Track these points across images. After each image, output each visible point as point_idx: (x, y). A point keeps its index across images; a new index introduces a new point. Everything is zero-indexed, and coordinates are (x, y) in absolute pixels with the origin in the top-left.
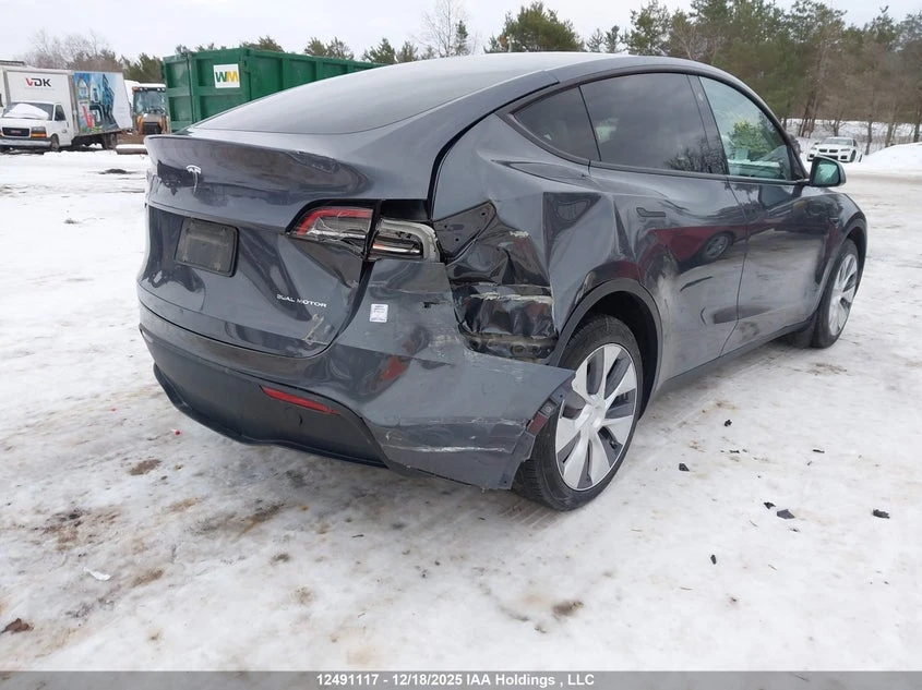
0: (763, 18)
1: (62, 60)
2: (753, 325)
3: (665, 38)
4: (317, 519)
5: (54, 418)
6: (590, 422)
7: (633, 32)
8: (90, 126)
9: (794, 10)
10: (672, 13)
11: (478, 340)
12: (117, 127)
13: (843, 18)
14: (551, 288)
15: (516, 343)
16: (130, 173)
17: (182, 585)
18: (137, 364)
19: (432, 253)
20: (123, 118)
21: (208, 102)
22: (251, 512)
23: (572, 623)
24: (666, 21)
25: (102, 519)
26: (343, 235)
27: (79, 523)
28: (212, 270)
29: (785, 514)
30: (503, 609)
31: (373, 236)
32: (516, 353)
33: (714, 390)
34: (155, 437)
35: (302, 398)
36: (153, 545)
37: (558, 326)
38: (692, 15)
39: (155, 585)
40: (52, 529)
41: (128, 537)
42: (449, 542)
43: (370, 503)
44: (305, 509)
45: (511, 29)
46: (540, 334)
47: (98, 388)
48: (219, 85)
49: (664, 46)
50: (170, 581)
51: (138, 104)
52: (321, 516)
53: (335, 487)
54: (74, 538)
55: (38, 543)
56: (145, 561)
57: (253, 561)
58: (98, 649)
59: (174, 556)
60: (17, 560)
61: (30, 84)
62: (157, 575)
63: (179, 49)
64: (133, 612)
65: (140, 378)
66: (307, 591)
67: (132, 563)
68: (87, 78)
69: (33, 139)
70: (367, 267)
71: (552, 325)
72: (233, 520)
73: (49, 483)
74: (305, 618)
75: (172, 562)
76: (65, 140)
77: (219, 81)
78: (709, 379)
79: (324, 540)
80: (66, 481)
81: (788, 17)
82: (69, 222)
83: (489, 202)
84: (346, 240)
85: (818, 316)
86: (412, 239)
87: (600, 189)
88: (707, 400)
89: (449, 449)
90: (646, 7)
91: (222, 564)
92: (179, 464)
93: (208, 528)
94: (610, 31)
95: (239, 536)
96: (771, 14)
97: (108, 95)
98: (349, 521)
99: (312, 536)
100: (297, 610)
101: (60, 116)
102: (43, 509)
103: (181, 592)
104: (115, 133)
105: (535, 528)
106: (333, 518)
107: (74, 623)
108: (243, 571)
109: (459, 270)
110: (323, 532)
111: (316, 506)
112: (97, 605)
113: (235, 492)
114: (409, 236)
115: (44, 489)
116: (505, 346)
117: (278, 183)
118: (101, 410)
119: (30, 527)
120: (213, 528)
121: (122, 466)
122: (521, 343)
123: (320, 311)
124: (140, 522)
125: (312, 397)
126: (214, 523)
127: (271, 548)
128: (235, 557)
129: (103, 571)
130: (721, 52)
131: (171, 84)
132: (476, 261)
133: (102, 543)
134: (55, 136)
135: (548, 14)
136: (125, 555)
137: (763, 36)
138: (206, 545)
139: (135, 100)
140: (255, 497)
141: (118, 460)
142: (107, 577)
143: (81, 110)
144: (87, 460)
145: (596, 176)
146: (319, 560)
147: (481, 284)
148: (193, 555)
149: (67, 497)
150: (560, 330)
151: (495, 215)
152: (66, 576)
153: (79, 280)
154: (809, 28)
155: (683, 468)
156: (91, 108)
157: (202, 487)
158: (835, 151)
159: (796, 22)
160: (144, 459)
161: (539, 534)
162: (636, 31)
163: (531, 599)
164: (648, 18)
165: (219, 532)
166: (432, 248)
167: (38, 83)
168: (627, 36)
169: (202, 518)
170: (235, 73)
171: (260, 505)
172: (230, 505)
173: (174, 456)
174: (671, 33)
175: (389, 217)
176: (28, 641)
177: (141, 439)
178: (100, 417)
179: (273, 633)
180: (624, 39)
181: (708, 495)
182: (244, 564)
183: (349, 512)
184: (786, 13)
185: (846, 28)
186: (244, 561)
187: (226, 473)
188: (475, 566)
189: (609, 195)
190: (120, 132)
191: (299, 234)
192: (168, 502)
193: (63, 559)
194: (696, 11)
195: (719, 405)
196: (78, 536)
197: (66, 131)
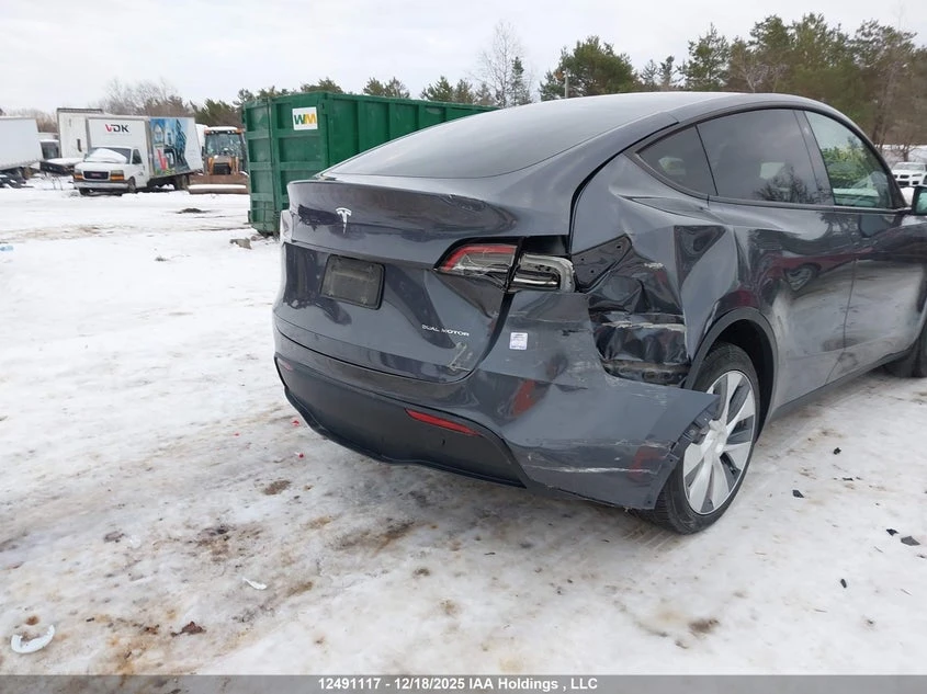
0: (827, 44)
1: (133, 106)
2: (851, 355)
3: (725, 67)
4: (447, 536)
5: (183, 442)
6: (713, 448)
7: (690, 62)
8: (164, 168)
9: (859, 35)
10: (731, 42)
11: (610, 366)
12: (188, 168)
13: (913, 41)
14: (684, 317)
15: (648, 370)
16: (204, 212)
17: (335, 595)
18: (249, 392)
19: (567, 284)
20: (194, 161)
21: (286, 143)
22: (383, 530)
23: (710, 639)
24: (726, 50)
25: (248, 534)
26: (486, 270)
27: (228, 538)
28: (359, 304)
29: (909, 541)
30: (641, 626)
31: (515, 270)
32: (648, 377)
33: (817, 419)
34: (280, 459)
35: (445, 420)
36: (299, 559)
37: (691, 352)
38: (752, 43)
39: (307, 595)
40: (204, 542)
41: (276, 552)
42: (577, 562)
43: (495, 522)
44: (434, 527)
45: (567, 63)
46: (672, 360)
47: (217, 414)
48: (297, 127)
49: (723, 75)
50: (322, 591)
51: (209, 147)
52: (451, 534)
53: (458, 507)
54: (226, 551)
55: (195, 555)
56: (296, 573)
57: (395, 574)
58: (271, 650)
59: (319, 570)
60: (179, 570)
61: (109, 130)
62: (307, 586)
63: (241, 93)
64: (294, 618)
65: (255, 405)
66: (451, 603)
67: (282, 575)
68: (161, 123)
69: (112, 181)
70: (508, 299)
71: (685, 353)
72: (368, 536)
73: (194, 501)
74: (454, 628)
75: (318, 574)
76: (141, 182)
77: (297, 123)
78: (810, 408)
79: (458, 557)
80: (208, 499)
81: (852, 42)
82: (159, 260)
83: (625, 236)
84: (489, 274)
85: (920, 346)
86: (551, 271)
87: (721, 221)
88: (812, 428)
89: (593, 470)
90: (704, 37)
91: (367, 577)
92: (308, 484)
93: (347, 544)
94: (665, 62)
95: (377, 552)
96: (836, 40)
97: (181, 139)
98: (478, 539)
99: (446, 552)
100: (446, 620)
101: (137, 160)
102: (192, 524)
103: (337, 601)
104: (187, 175)
105: (660, 550)
106: (463, 536)
107: (242, 627)
108: (389, 584)
109: (594, 300)
110: (456, 550)
111: (444, 525)
112: (260, 611)
113: (367, 510)
114: (549, 268)
115: (190, 507)
116: (637, 373)
117: (413, 223)
118: (225, 435)
119: (184, 540)
120: (350, 544)
121: (256, 486)
122: (653, 369)
123: (464, 340)
124: (283, 538)
125: (456, 420)
126: (351, 539)
127: (410, 564)
128: (379, 570)
129: (259, 582)
130: (784, 80)
131: (251, 128)
132: (611, 291)
133: (253, 556)
134: (132, 178)
135: (603, 47)
136: (275, 567)
137: (827, 63)
138: (346, 559)
139: (207, 144)
140: (385, 515)
141: (251, 481)
142: (264, 586)
143: (156, 154)
144: (222, 480)
145: (715, 210)
146: (458, 575)
147: (613, 313)
148: (338, 569)
149: (212, 513)
150: (692, 357)
151: (631, 247)
152: (227, 585)
153: (180, 314)
154: (875, 52)
155: (797, 494)
156: (166, 151)
157: (333, 506)
158: (906, 177)
159: (861, 47)
160: (276, 480)
161: (664, 556)
162: (694, 61)
163: (667, 616)
164: (707, 48)
165: (358, 548)
166: (568, 280)
167: (117, 128)
168: (685, 67)
169: (339, 534)
170: (313, 115)
171: (392, 523)
172: (363, 522)
173: (302, 478)
174: (730, 62)
175: (530, 252)
176: (204, 643)
177: (267, 462)
178: (225, 441)
179: (426, 641)
180: (682, 70)
181: (828, 521)
182: (387, 577)
183: (477, 531)
184: (850, 38)
185: (914, 50)
186: (388, 575)
187: (353, 494)
188: (608, 584)
189: (730, 228)
190: (192, 173)
191: (445, 269)
192: (305, 519)
193: (222, 569)
194: (756, 39)
195: (825, 433)
196: (229, 549)
197: (141, 175)
